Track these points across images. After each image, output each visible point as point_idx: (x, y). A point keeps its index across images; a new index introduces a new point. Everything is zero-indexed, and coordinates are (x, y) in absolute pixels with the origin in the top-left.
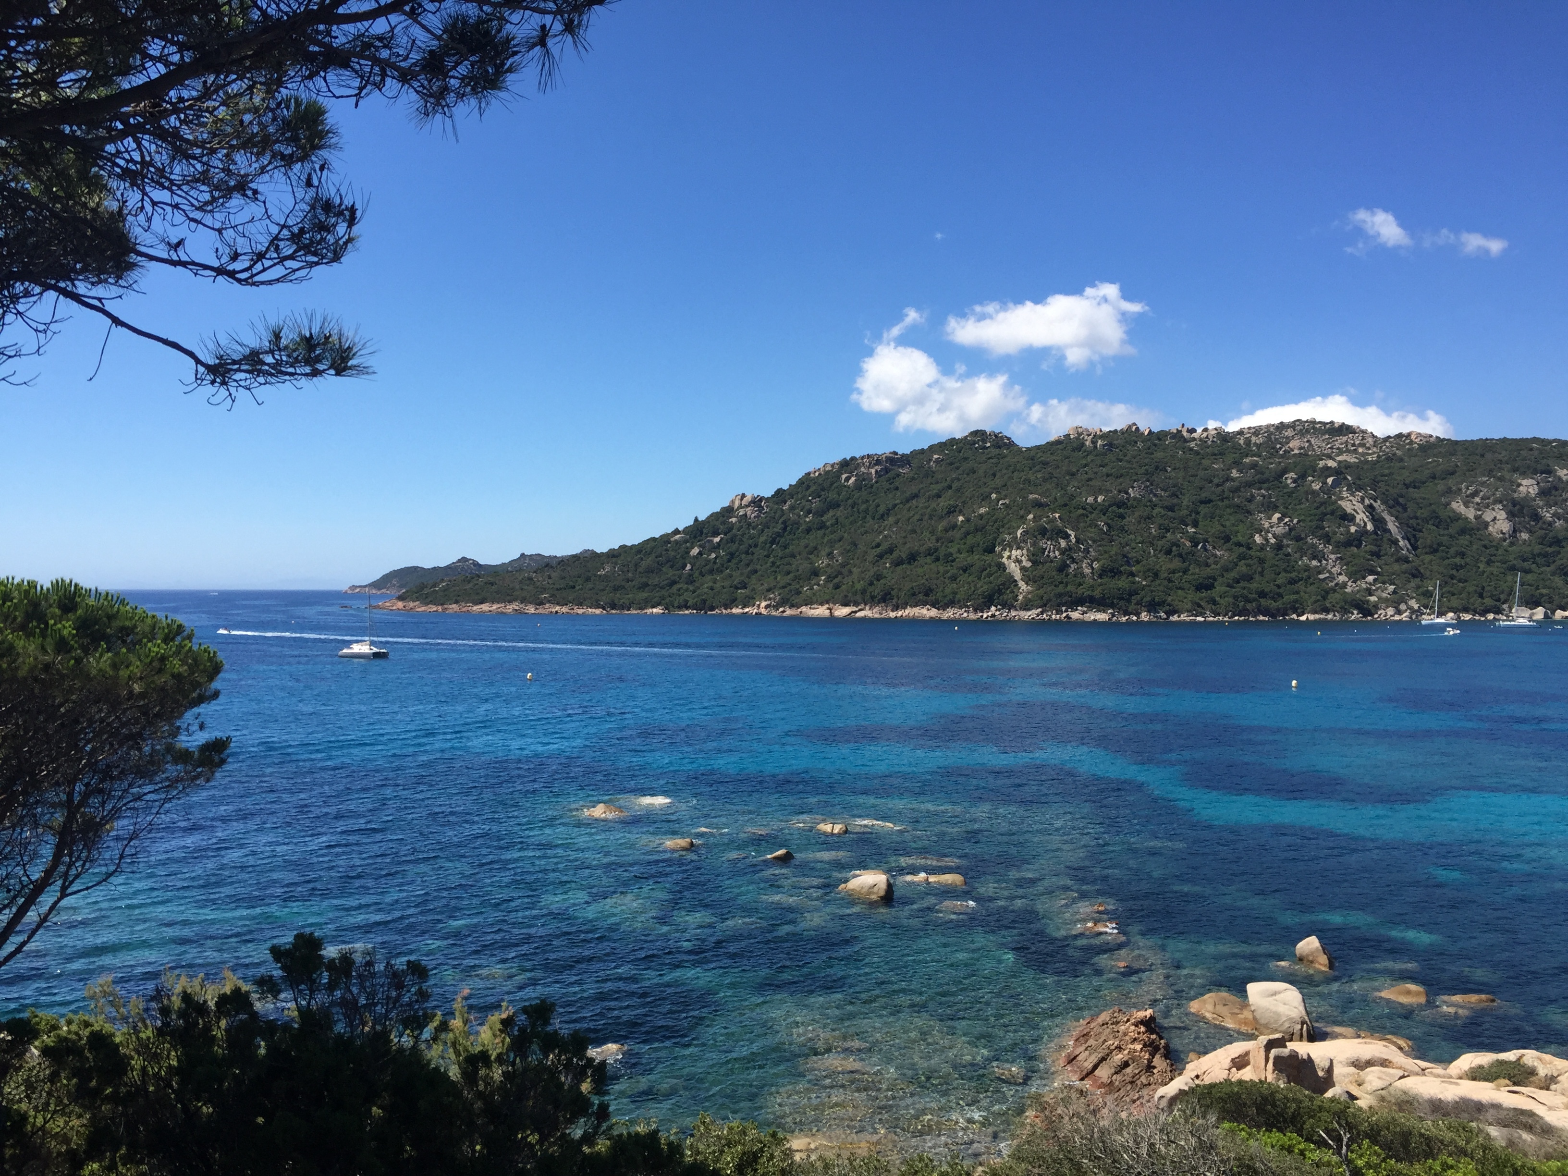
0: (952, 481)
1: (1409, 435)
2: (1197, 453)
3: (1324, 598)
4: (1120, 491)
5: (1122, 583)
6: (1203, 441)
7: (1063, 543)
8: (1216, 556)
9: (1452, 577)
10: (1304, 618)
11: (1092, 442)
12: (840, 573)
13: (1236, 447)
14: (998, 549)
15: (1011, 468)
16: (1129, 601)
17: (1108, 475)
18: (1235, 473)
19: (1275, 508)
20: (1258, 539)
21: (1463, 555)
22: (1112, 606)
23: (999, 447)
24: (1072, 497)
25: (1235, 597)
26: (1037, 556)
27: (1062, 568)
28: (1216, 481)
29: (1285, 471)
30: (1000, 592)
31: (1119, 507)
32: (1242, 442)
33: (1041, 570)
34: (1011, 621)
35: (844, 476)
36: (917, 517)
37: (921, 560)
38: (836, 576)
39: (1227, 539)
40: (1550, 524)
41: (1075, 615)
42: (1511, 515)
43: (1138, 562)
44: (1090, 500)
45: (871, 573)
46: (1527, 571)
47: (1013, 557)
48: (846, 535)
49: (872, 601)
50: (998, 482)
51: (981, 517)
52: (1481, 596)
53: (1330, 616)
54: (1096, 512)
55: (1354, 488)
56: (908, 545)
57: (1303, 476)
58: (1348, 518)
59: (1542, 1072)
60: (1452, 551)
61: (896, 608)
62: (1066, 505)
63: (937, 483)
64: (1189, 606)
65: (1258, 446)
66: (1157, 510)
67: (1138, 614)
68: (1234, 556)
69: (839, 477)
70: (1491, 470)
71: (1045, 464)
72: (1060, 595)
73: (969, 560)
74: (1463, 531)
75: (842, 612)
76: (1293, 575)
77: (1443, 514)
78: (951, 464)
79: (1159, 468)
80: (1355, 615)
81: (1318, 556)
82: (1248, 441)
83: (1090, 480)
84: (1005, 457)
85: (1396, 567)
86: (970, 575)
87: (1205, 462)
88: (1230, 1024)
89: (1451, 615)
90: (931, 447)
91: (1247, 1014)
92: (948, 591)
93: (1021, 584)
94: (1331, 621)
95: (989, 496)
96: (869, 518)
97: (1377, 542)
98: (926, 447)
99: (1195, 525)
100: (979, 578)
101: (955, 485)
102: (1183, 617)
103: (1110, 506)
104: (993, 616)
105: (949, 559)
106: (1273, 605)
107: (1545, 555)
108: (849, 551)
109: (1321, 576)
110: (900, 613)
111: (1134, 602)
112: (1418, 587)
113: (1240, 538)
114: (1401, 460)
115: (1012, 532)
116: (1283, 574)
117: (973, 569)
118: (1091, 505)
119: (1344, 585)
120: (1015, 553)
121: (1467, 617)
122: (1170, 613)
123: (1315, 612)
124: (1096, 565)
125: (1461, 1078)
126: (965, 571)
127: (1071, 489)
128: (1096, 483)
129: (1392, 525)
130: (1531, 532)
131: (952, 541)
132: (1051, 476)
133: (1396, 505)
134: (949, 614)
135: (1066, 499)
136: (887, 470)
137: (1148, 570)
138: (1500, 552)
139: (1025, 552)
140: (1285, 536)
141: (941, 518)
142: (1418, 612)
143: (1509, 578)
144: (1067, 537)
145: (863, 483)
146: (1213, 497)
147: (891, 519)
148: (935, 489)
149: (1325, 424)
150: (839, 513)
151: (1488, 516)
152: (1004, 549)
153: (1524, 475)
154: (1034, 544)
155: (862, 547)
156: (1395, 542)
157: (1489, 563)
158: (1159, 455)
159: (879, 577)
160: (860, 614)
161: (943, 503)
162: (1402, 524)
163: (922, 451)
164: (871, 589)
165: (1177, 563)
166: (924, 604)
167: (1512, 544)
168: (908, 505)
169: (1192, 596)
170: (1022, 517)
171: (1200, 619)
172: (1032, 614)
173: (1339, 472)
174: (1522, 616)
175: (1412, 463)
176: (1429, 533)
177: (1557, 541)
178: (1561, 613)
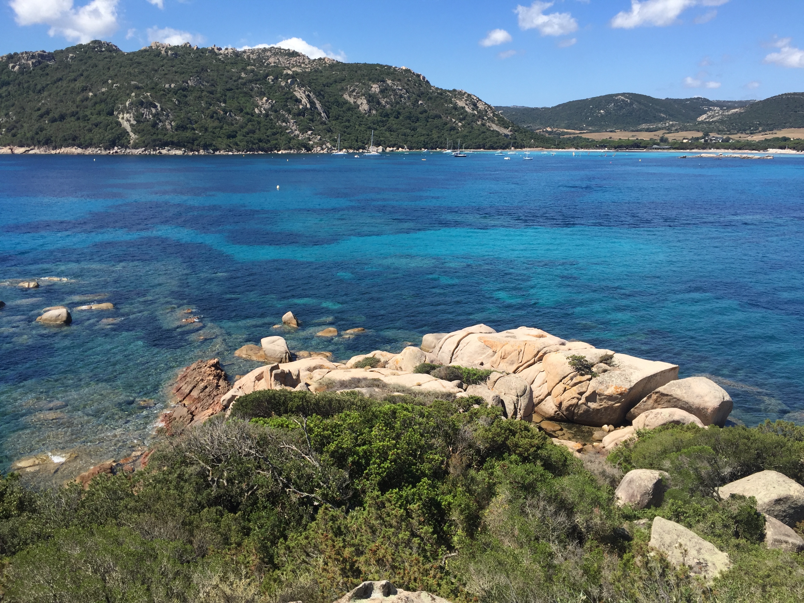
0: (83, 71)
1: (324, 59)
2: (223, 62)
3: (289, 142)
4: (183, 82)
5: (188, 134)
6: (226, 56)
7: (154, 111)
8: (236, 119)
9: (345, 132)
10: (280, 152)
11: (166, 52)
12: (15, 127)
13: (243, 60)
14: (115, 113)
15: (119, 65)
16: (193, 144)
17: (176, 72)
18: (243, 75)
19: (264, 95)
20: (257, 111)
21: (349, 121)
22: (184, 146)
23: (110, 51)
24: (156, 84)
25: (247, 142)
26: (139, 118)
27: (155, 125)
28: (234, 78)
29: (268, 75)
30: (119, 138)
31: (183, 91)
32: (245, 57)
33: (142, 126)
35: (11, 65)
36: (62, 93)
37: (68, 119)
38: (13, 129)
39: (241, 110)
40: (384, 106)
41: (164, 152)
42: (369, 102)
43: (196, 122)
44: (167, 86)
45: (36, 127)
46: (375, 129)
47: (125, 118)
48: (16, 102)
49: (39, 144)
50: (112, 73)
51: (103, 93)
52: (357, 141)
53: (292, 152)
54: (171, 93)
55: (301, 85)
56: (58, 110)
57: (276, 78)
58: (298, 101)
59: (382, 360)
60: (344, 119)
61: (55, 148)
62: (153, 88)
63: (73, 72)
64: (224, 146)
65: (254, 60)
66: (204, 93)
67: (198, 151)
68: (245, 120)
69: (7, 65)
70: (360, 79)
71: (139, 63)
72: (154, 141)
73: (99, 120)
74: (349, 109)
75: (19, 151)
76: (274, 130)
77: (340, 100)
78: (81, 60)
79: (204, 69)
80: (303, 151)
81: (285, 120)
82: (249, 57)
83: (166, 74)
84: (114, 57)
85: (321, 127)
86: (100, 128)
87: (228, 68)
88: (254, 358)
89: (344, 150)
90: (67, 49)
91: (261, 353)
92: (87, 138)
93: (131, 134)
94: (293, 154)
95: (107, 82)
96: (31, 92)
97: (312, 114)
98: (64, 49)
99: (225, 102)
100: (106, 130)
101: (85, 74)
102: (222, 152)
103: (179, 90)
104: (116, 152)
105: (86, 119)
106: (266, 146)
107: (382, 122)
108: (19, 113)
109: (287, 131)
110: (58, 151)
111: (195, 144)
112: (330, 137)
113: (248, 110)
114: (321, 72)
115: (123, 103)
116: (269, 130)
117: (102, 125)
118: (168, 89)
119: (298, 136)
120: (126, 116)
121: (351, 151)
122: (215, 150)
123: (285, 150)
124: (173, 124)
125: (351, 368)
126: (96, 126)
127: (155, 79)
128: (170, 76)
129: (318, 106)
130: (377, 110)
131: (87, 108)
132: (143, 71)
133: (319, 95)
134: (89, 151)
135: (153, 85)
136: (40, 63)
137: (202, 127)
138: (364, 120)
139: (132, 115)
140: (270, 109)
141: (78, 93)
142: (331, 149)
143: (368, 132)
144: (155, 107)
145: (23, 69)
146: (233, 87)
147: (46, 93)
148: (72, 75)
149: (286, 50)
150: (10, 88)
151: (359, 102)
152: (119, 113)
153: (374, 82)
154: (137, 111)
155: (28, 111)
156: (320, 114)
157: (360, 125)
158: (203, 62)
159: (42, 130)
160: (31, 152)
161: (79, 84)
162: (323, 105)
163: (62, 51)
164: (37, 137)
165: (216, 123)
166: (73, 145)
167: (369, 116)
168: (56, 85)
169: (226, 141)
170: (128, 94)
171: (230, 153)
172: (139, 151)
173: (294, 77)
174: (373, 151)
175: (326, 74)
176: (335, 111)
177: (387, 115)
178: (388, 149)
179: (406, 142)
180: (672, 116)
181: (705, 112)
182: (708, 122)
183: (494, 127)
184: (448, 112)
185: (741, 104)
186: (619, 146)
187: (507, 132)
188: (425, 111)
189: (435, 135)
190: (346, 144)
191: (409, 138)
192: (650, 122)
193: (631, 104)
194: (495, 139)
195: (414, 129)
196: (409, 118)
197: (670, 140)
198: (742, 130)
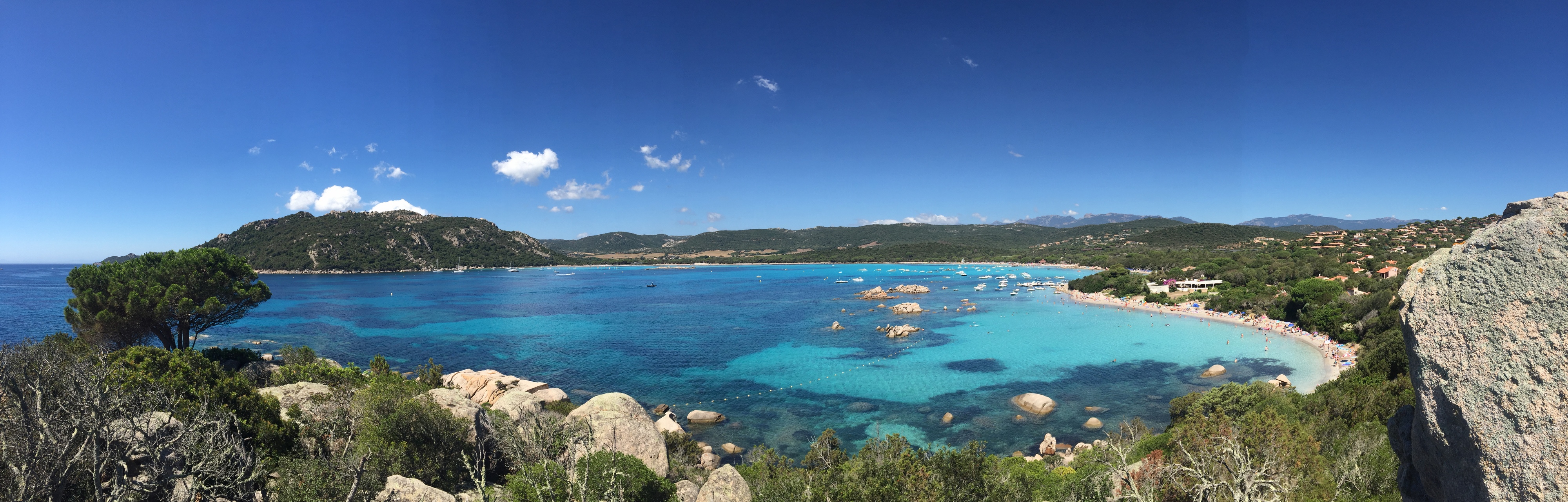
0: (293, 228)
1: (431, 215)
2: (369, 219)
3: (407, 265)
4: (346, 232)
5: (347, 261)
6: (371, 216)
7: (328, 249)
8: (375, 252)
9: (442, 258)
10: (401, 271)
11: (338, 215)
13: (380, 218)
14: (307, 251)
15: (312, 224)
16: (349, 267)
17: (342, 227)
18: (380, 227)
19: (393, 238)
20: (388, 247)
21: (446, 251)
22: (343, 269)
23: (308, 217)
24: (331, 234)
25: (381, 265)
26: (320, 253)
27: (328, 257)
28: (375, 228)
29: (396, 226)
30: (308, 265)
31: (346, 237)
32: (382, 216)
33: (321, 258)
34: (312, 274)
35: (255, 227)
36: (280, 240)
37: (282, 255)
39: (378, 247)
40: (469, 242)
41: (332, 272)
42: (459, 240)
43: (352, 255)
44: (337, 234)
46: (462, 256)
48: (257, 246)
49: (266, 268)
50: (307, 229)
51: (302, 240)
52: (450, 263)
53: (408, 271)
54: (339, 239)
55: (416, 231)
56: (278, 250)
58: (414, 241)
60: (443, 250)
61: (274, 271)
62: (329, 236)
63: (287, 229)
64: (367, 268)
65: (387, 217)
66: (357, 238)
67: (351, 271)
68: (381, 252)
69: (253, 227)
70: (454, 226)
71: (323, 222)
72: (327, 266)
73: (298, 254)
76: (398, 258)
77: (440, 239)
78: (293, 222)
79: (358, 225)
80: (416, 270)
81: (405, 252)
82: (385, 217)
83: (336, 228)
84: (309, 220)
85: (427, 255)
86: (298, 259)
87: (371, 222)
89: (441, 269)
90: (286, 217)
92: (291, 265)
93: (315, 262)
95: (304, 233)
96: (264, 240)
97: (422, 248)
99: (369, 243)
100: (301, 260)
101: (293, 230)
102: (365, 272)
103: (343, 237)
104: (306, 273)
105: (291, 254)
106: (392, 267)
107: (467, 251)
109: (406, 258)
112: (433, 261)
113: (382, 247)
114: (429, 223)
115: (312, 245)
116: (395, 258)
117: (299, 257)
118: (337, 237)
119: (412, 261)
120: (313, 252)
121: (446, 269)
122: (361, 271)
123: (404, 269)
124: (338, 256)
126: (296, 258)
127: (331, 231)
128: (339, 229)
129: (426, 243)
130: (463, 244)
131: (293, 248)
132: (325, 227)
133: (427, 237)
134: (292, 272)
135: (329, 234)
136: (270, 225)
137: (355, 257)
138: (455, 250)
139: (316, 251)
140: (396, 246)
141: (289, 241)
142: (433, 268)
143: (458, 258)
144: (330, 247)
145: (261, 229)
146: (374, 234)
147: (272, 241)
148: (287, 231)
149: (407, 211)
150: (254, 239)
151: (453, 240)
152: (309, 251)
153: (462, 228)
154: (319, 249)
155: (262, 250)
156: (427, 248)
157: (452, 254)
158: (358, 220)
159: (268, 260)
161: (289, 236)
162: (429, 243)
163: (283, 218)
165: (364, 255)
166: (283, 269)
167: (458, 248)
168: (277, 236)
169: (368, 265)
170: (315, 240)
171: (370, 272)
172: (318, 272)
173: (412, 226)
174: (460, 269)
175: (432, 224)
176: (436, 245)
177: (470, 247)
178: (471, 268)
179: (482, 263)
180: (647, 245)
181: (665, 242)
182: (668, 248)
183: (539, 253)
184: (510, 245)
185: (685, 238)
186: (614, 263)
187: (547, 255)
188: (495, 244)
189: (501, 259)
190: (443, 265)
191: (485, 261)
192: (636, 248)
193: (624, 238)
194: (539, 260)
195: (488, 255)
196: (485, 248)
197: (646, 258)
198: (686, 252)
